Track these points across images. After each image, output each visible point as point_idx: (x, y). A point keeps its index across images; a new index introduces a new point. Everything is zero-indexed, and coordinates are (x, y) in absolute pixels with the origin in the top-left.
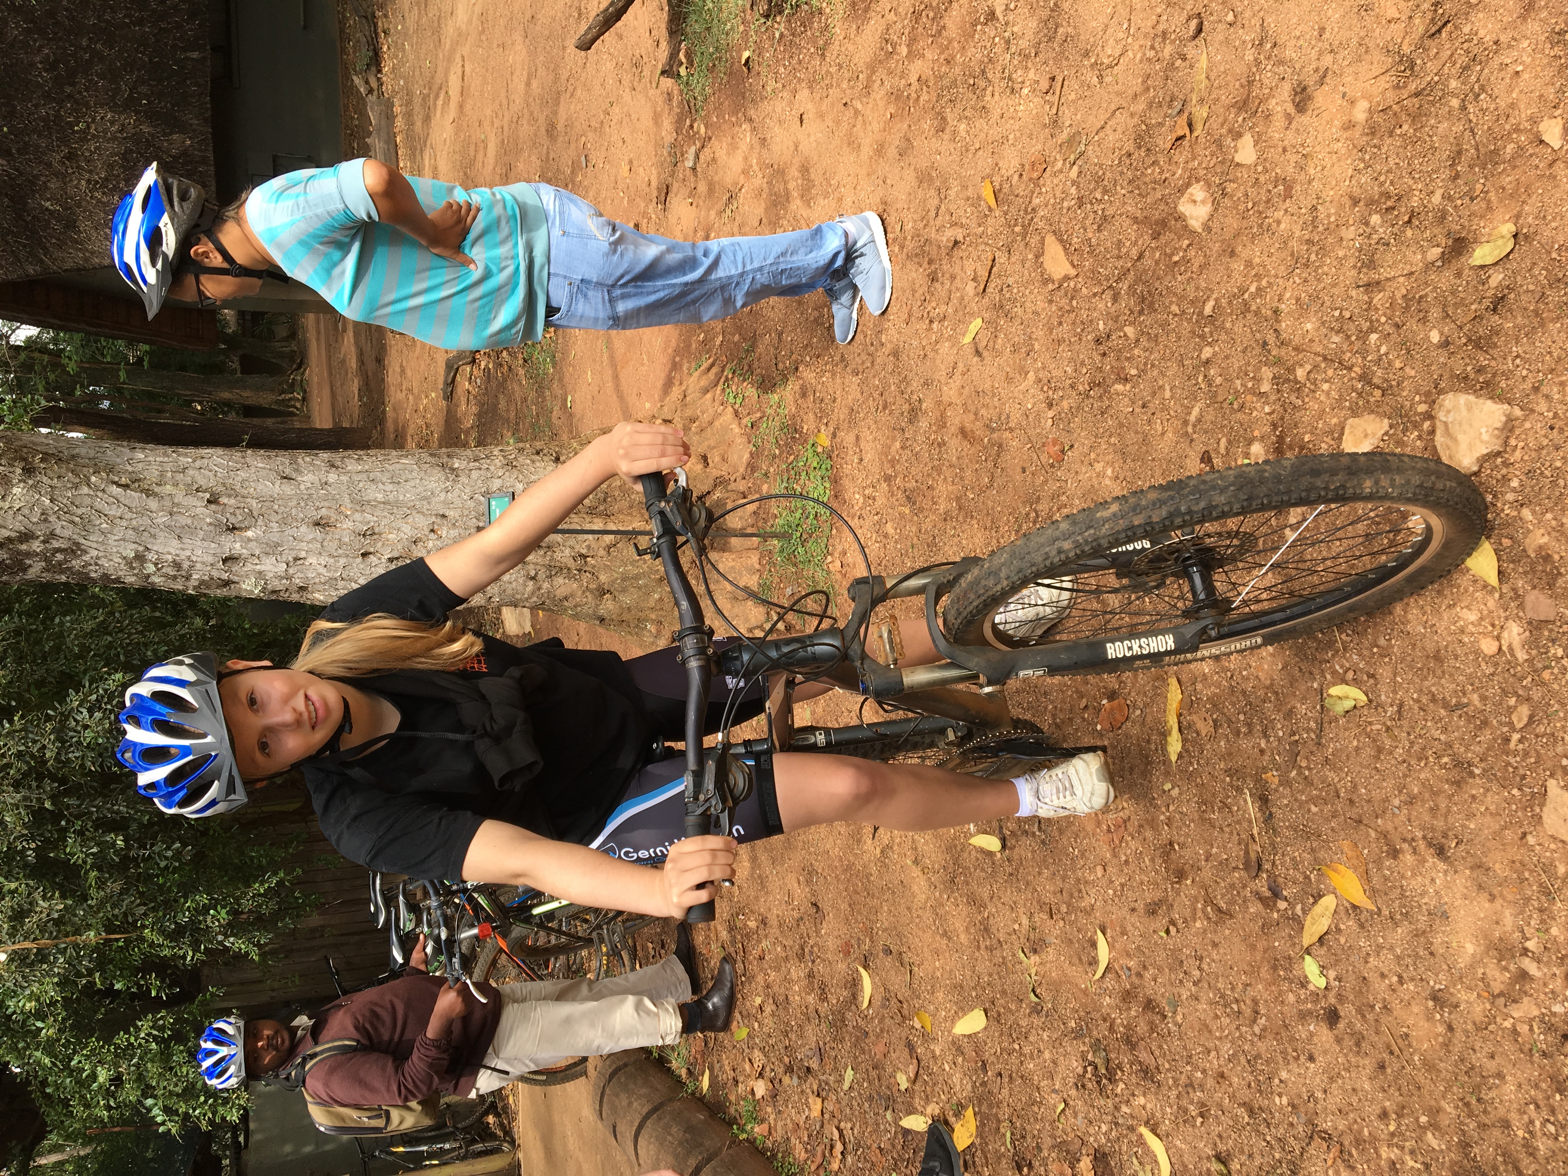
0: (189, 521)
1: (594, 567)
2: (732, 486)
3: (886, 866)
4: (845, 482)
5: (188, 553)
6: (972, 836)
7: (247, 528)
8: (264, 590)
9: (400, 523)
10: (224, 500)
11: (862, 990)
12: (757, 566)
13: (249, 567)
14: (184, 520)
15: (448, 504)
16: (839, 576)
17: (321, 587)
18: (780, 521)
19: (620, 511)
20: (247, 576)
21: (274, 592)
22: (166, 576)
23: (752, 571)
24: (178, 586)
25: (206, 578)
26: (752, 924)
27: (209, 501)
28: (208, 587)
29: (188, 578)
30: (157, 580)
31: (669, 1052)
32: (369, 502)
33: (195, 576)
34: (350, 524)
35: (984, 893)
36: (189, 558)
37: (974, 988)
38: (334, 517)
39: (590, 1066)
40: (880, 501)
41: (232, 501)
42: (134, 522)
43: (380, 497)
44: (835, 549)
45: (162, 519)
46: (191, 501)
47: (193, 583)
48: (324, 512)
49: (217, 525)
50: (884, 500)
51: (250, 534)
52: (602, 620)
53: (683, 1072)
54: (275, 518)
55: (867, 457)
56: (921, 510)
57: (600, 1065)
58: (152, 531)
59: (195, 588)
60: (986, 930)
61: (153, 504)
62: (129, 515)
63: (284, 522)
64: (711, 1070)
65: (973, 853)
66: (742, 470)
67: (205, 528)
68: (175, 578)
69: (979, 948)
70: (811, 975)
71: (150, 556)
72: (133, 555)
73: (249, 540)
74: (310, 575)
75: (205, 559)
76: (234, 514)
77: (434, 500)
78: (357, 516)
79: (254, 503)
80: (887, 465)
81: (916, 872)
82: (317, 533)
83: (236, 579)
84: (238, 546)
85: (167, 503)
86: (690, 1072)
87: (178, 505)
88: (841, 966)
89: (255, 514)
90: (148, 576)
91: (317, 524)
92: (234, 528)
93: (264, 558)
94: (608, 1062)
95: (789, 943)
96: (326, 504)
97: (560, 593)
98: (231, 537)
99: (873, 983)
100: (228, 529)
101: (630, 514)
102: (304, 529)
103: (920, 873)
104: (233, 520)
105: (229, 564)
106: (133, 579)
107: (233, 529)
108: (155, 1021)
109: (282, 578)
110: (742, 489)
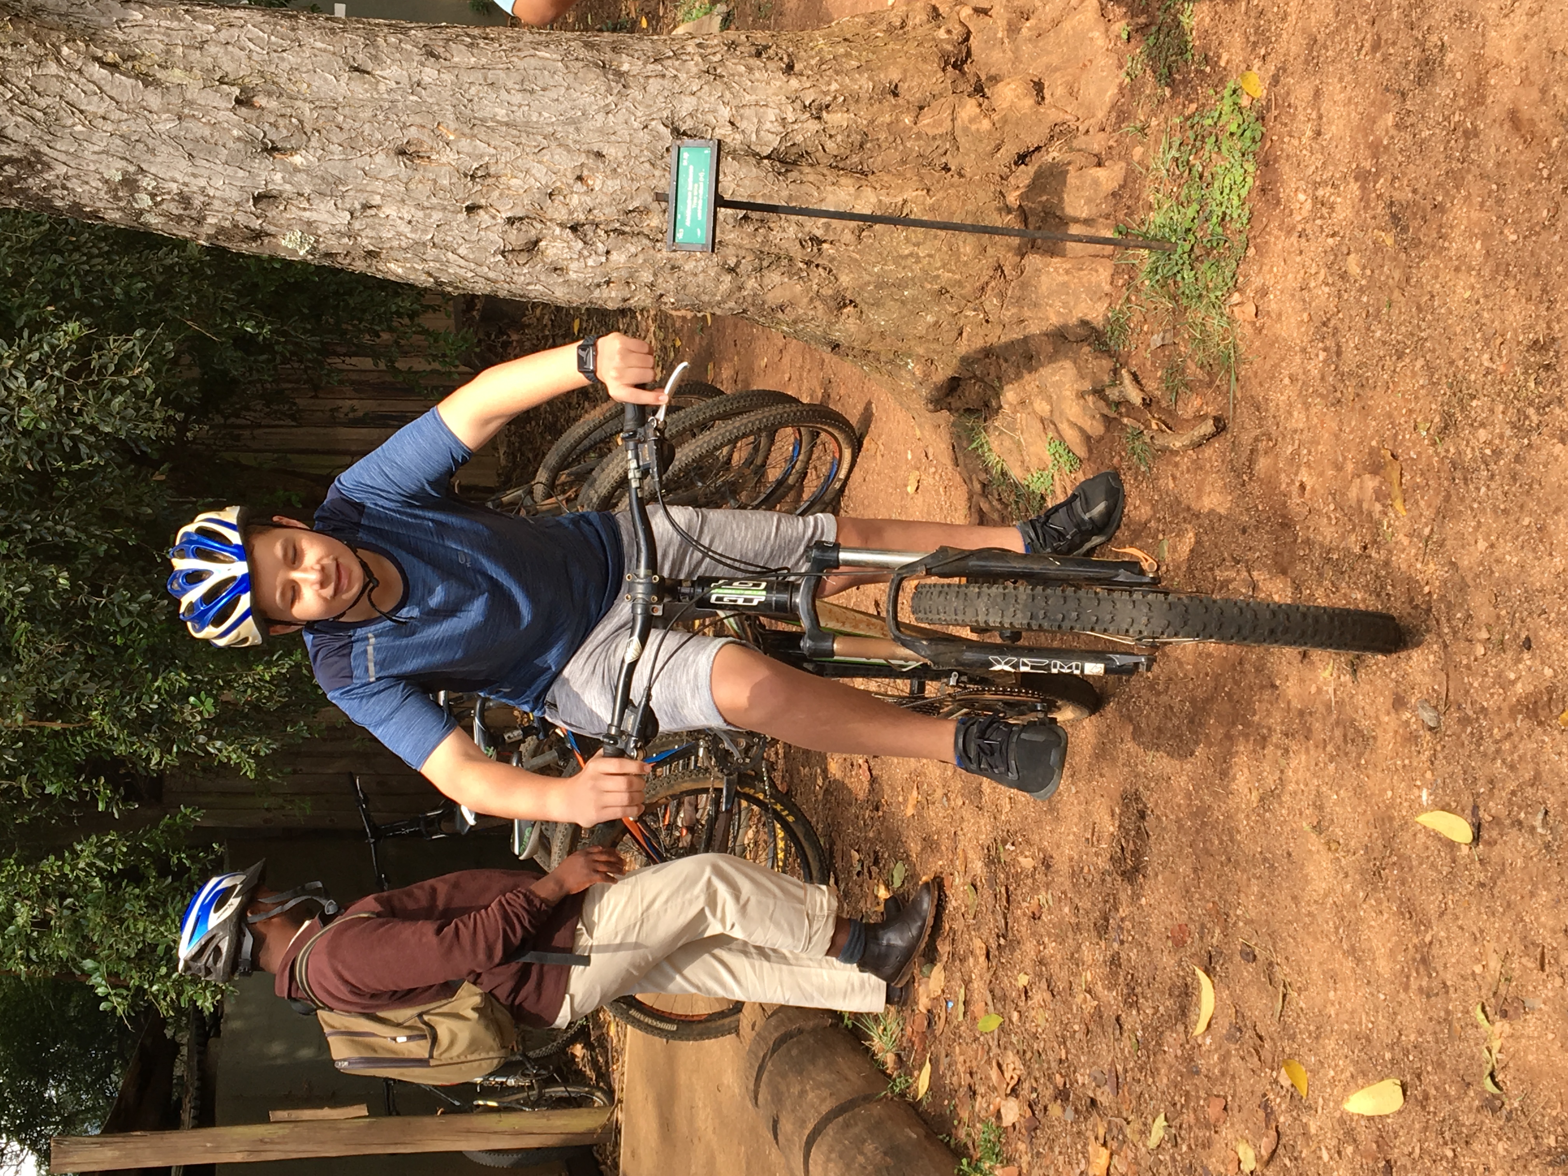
0: (207, 132)
1: (832, 260)
2: (1080, 142)
3: (1266, 823)
4: (1285, 169)
5: (202, 182)
6: (1423, 810)
7: (294, 150)
8: (313, 251)
9: (529, 162)
10: (261, 100)
11: (1198, 1004)
12: (1107, 288)
13: (293, 213)
14: (199, 129)
15: (606, 133)
16: (1248, 330)
17: (401, 255)
18: (1156, 218)
19: (885, 169)
20: (290, 228)
21: (328, 255)
22: (168, 215)
23: (1096, 295)
24: (184, 232)
25: (227, 224)
26: (1027, 863)
27: (238, 101)
28: (229, 239)
29: (200, 221)
30: (154, 220)
31: (871, 1024)
32: (483, 120)
33: (211, 220)
34: (453, 156)
35: (1431, 905)
36: (203, 190)
37: (1391, 1047)
38: (429, 144)
39: (746, 1019)
40: (1343, 213)
41: (273, 104)
42: (124, 127)
43: (501, 113)
44: (1247, 283)
45: (166, 125)
46: (210, 98)
47: (207, 229)
48: (413, 133)
49: (248, 140)
50: (1349, 213)
51: (297, 159)
52: (835, 347)
53: (890, 1059)
54: (337, 137)
55: (1331, 131)
56: (1417, 243)
57: (760, 1022)
58: (150, 141)
59: (209, 237)
60: (1424, 961)
61: (153, 99)
62: (116, 115)
63: (351, 145)
64: (935, 1063)
65: (1421, 838)
66: (1101, 115)
67: (230, 144)
68: (179, 219)
69: (1406, 988)
70: (1115, 961)
71: (147, 182)
72: (118, 177)
73: (296, 169)
74: (385, 235)
75: (227, 194)
76: (274, 125)
77: (586, 125)
78: (465, 144)
79: (306, 108)
80: (1363, 152)
81: (1315, 843)
82: (400, 168)
83: (272, 229)
84: (278, 177)
85: (175, 100)
86: (899, 1060)
87: (191, 103)
88: (1167, 961)
89: (308, 129)
90: (141, 212)
91: (402, 152)
92: (275, 149)
93: (316, 201)
94: (773, 1021)
95: (1084, 904)
96: (418, 120)
97: (773, 298)
98: (268, 162)
99: (1218, 998)
100: (265, 149)
101: (900, 175)
102: (380, 158)
103: (1323, 849)
104: (273, 135)
105: (262, 205)
106: (117, 215)
107: (272, 150)
108: (101, 847)
109: (342, 235)
110: (1096, 148)
